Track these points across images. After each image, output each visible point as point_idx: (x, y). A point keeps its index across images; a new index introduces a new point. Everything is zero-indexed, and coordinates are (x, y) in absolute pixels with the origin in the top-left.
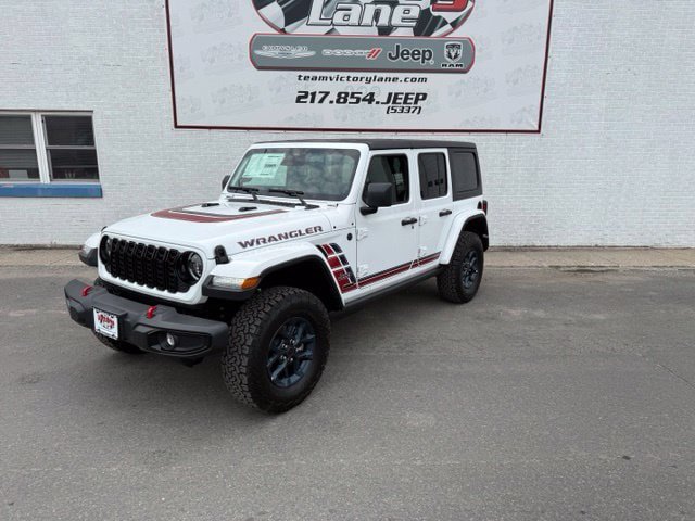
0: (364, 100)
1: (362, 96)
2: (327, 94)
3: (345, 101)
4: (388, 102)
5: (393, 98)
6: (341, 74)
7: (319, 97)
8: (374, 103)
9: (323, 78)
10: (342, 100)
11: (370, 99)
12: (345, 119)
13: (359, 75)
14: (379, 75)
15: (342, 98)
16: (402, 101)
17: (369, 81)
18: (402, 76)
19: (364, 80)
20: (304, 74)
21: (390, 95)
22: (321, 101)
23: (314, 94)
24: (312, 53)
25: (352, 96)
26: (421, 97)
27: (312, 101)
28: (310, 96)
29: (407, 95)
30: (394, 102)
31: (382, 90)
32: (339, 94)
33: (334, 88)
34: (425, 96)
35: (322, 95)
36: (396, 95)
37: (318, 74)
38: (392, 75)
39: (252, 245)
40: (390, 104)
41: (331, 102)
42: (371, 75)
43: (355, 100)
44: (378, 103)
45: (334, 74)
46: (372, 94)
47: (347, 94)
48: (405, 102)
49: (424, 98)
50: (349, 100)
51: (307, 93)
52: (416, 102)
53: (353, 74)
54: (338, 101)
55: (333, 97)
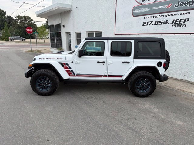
0: (164, 23)
1: (163, 22)
2: (152, 22)
3: (157, 24)
4: (173, 23)
5: (175, 22)
6: (157, 15)
7: (149, 23)
8: (167, 24)
9: (151, 17)
10: (156, 24)
11: (166, 22)
12: (157, 30)
13: (163, 14)
14: (170, 14)
15: (156, 23)
16: (178, 22)
17: (166, 16)
18: (179, 13)
19: (165, 16)
20: (145, 16)
21: (174, 20)
22: (150, 25)
23: (148, 23)
24: (149, 9)
25: (160, 22)
26: (187, 20)
27: (147, 25)
28: (147, 23)
29: (181, 20)
30: (175, 23)
31: (170, 19)
32: (156, 22)
33: (154, 20)
34: (188, 19)
35: (150, 22)
36: (176, 20)
37: (150, 16)
38: (175, 13)
39: (42, 59)
40: (174, 24)
41: (153, 25)
42: (167, 14)
43: (160, 23)
44: (169, 24)
45: (154, 15)
46: (167, 21)
47: (158, 21)
48: (180, 23)
49: (188, 21)
50: (159, 23)
51: (146, 22)
52: (184, 22)
53: (161, 15)
54: (155, 24)
55: (154, 23)
